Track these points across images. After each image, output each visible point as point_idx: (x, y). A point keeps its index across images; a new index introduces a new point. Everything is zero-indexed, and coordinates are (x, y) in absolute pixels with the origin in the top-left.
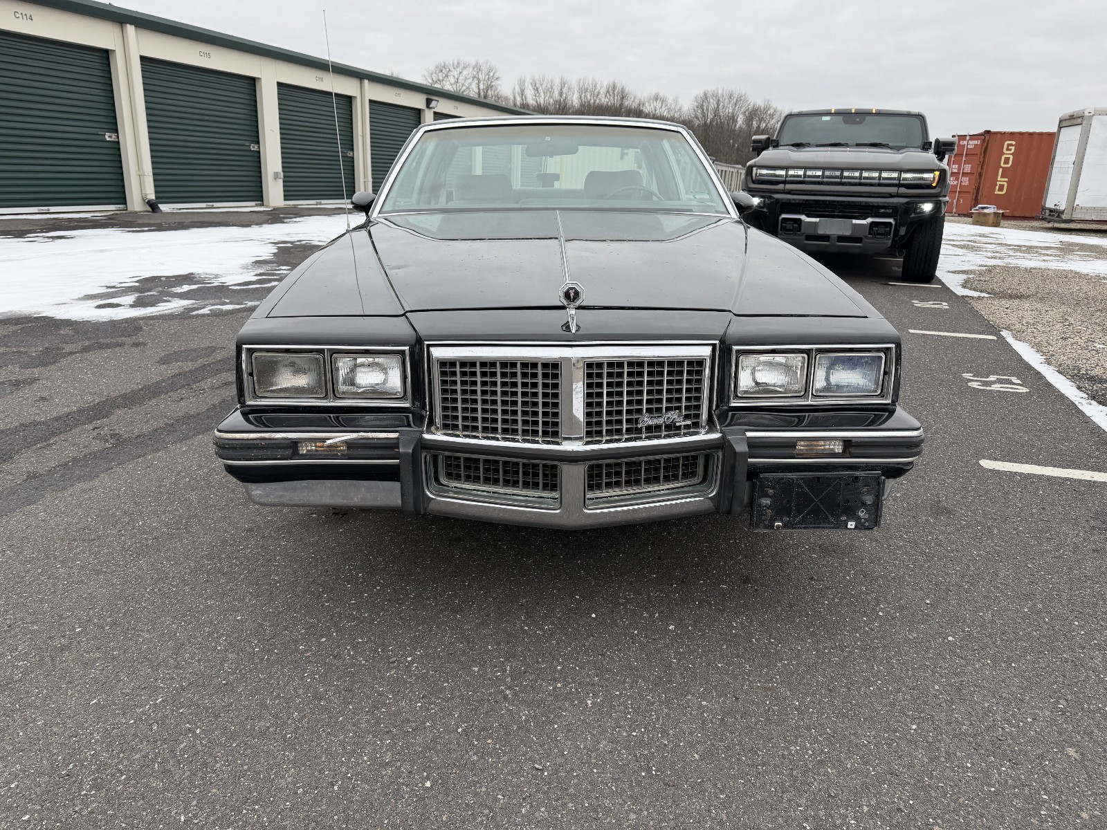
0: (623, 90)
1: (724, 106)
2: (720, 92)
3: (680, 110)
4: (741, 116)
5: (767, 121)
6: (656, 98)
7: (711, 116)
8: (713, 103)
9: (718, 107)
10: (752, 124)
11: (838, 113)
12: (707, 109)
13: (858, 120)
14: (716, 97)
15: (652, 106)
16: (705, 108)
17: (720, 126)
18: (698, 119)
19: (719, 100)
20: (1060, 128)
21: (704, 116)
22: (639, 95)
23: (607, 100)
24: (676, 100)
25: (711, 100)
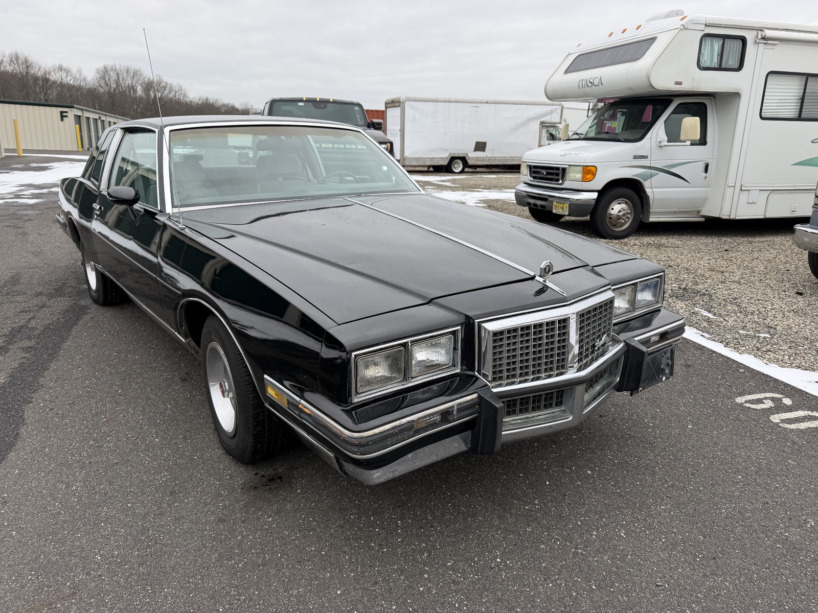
0: (26, 61)
1: (123, 78)
2: (118, 67)
3: (84, 80)
4: (139, 87)
5: (161, 92)
6: (61, 69)
7: (114, 86)
8: (113, 76)
9: (118, 78)
10: (150, 93)
11: (308, 101)
12: (109, 80)
13: (322, 106)
14: (115, 71)
15: (58, 75)
16: (107, 79)
17: (123, 93)
18: (103, 88)
19: (118, 74)
20: (386, 108)
21: (107, 85)
22: (43, 65)
23: (13, 68)
24: (80, 71)
25: (112, 74)
